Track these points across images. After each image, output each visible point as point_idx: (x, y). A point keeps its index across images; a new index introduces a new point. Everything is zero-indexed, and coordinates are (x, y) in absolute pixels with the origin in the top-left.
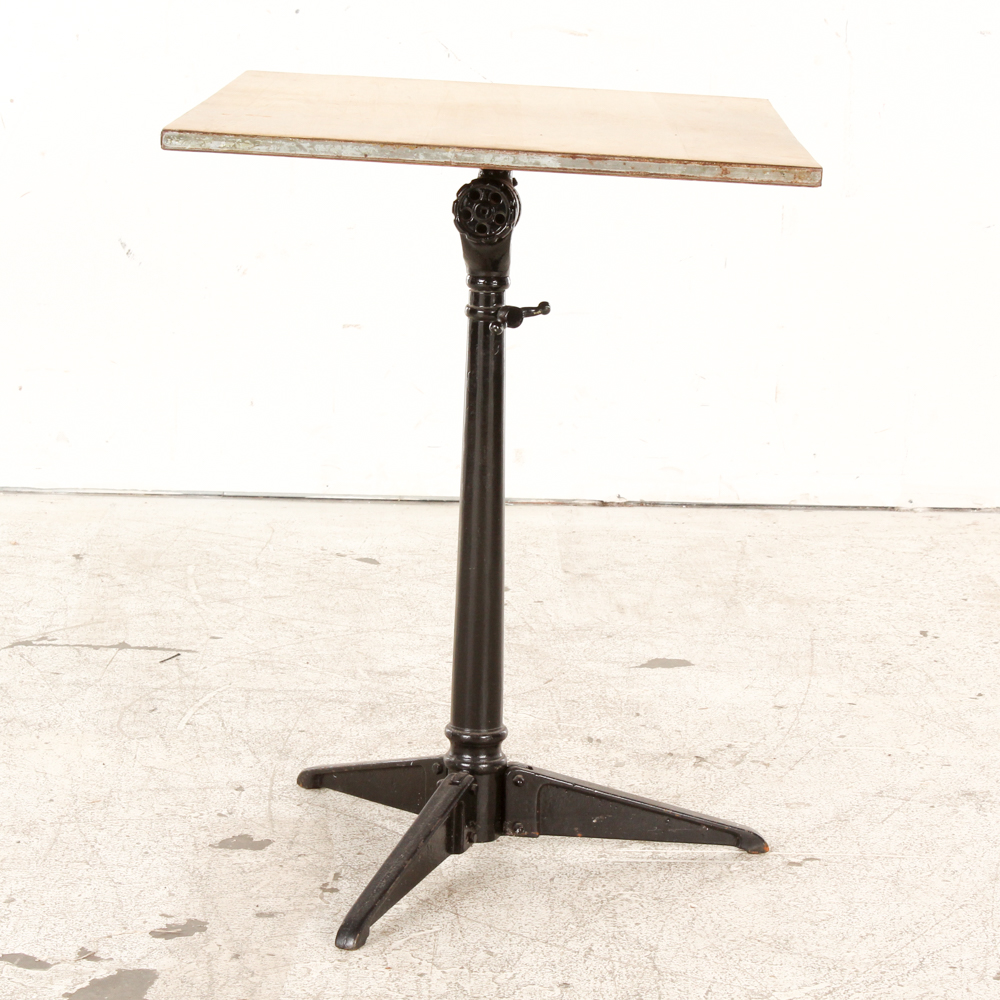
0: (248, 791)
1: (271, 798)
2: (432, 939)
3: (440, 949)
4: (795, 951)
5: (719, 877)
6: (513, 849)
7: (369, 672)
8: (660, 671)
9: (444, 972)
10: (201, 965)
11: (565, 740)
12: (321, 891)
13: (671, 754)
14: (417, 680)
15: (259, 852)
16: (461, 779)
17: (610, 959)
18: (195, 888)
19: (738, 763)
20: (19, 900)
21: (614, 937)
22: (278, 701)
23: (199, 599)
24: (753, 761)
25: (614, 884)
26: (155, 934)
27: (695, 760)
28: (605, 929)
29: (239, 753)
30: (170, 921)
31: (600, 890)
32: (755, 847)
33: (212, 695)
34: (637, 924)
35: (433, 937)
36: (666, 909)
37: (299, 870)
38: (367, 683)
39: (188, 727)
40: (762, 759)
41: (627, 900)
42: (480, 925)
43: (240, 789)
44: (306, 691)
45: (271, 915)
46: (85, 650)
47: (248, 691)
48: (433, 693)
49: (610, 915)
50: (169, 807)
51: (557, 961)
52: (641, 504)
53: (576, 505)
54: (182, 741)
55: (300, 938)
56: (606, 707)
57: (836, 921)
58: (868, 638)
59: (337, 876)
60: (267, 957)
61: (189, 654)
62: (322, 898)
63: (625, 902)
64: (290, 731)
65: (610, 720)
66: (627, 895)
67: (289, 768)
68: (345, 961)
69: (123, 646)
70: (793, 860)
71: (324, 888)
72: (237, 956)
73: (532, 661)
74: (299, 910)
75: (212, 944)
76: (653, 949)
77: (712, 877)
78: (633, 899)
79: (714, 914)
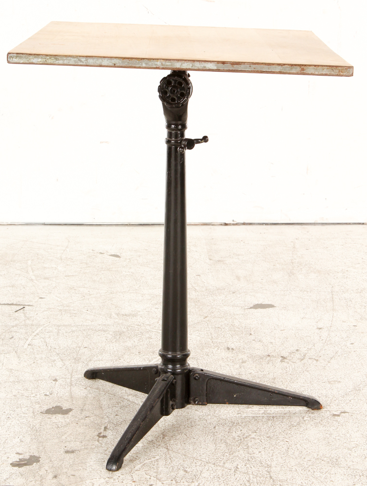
0: (60, 381)
1: (71, 385)
2: (156, 464)
3: (160, 469)
4: (342, 466)
5: (299, 424)
6: (193, 411)
7: (118, 314)
8: (260, 310)
9: (163, 483)
10: (37, 483)
11: (216, 349)
12: (98, 437)
13: (269, 356)
14: (141, 318)
15: (66, 416)
16: (167, 378)
17: (247, 473)
18: (34, 437)
19: (302, 360)
21: (248, 460)
22: (73, 331)
23: (33, 278)
24: (310, 358)
25: (246, 429)
26: (13, 465)
27: (281, 358)
28: (244, 455)
29: (54, 361)
30: (21, 457)
31: (239, 433)
32: (316, 407)
33: (40, 329)
34: (260, 452)
35: (156, 463)
36: (274, 443)
37: (86, 426)
38: (117, 320)
39: (30, 346)
40: (314, 357)
41: (254, 438)
42: (180, 455)
43: (56, 380)
44: (87, 326)
45: (73, 452)
47: (59, 326)
48: (150, 325)
49: (246, 447)
50: (20, 391)
51: (221, 475)
52: (244, 224)
53: (213, 225)
54: (27, 354)
55: (88, 465)
56: (235, 331)
57: (360, 448)
58: (359, 291)
59: (106, 428)
60: (71, 477)
61: (29, 307)
62: (98, 441)
63: (252, 440)
64: (80, 347)
65: (237, 337)
66: (253, 435)
67: (80, 368)
68: (111, 478)
70: (335, 413)
71: (99, 435)
72: (55, 477)
73: (197, 307)
74: (87, 449)
75: (43, 470)
76: (269, 466)
77: (295, 424)
78: (257, 437)
79: (298, 445)
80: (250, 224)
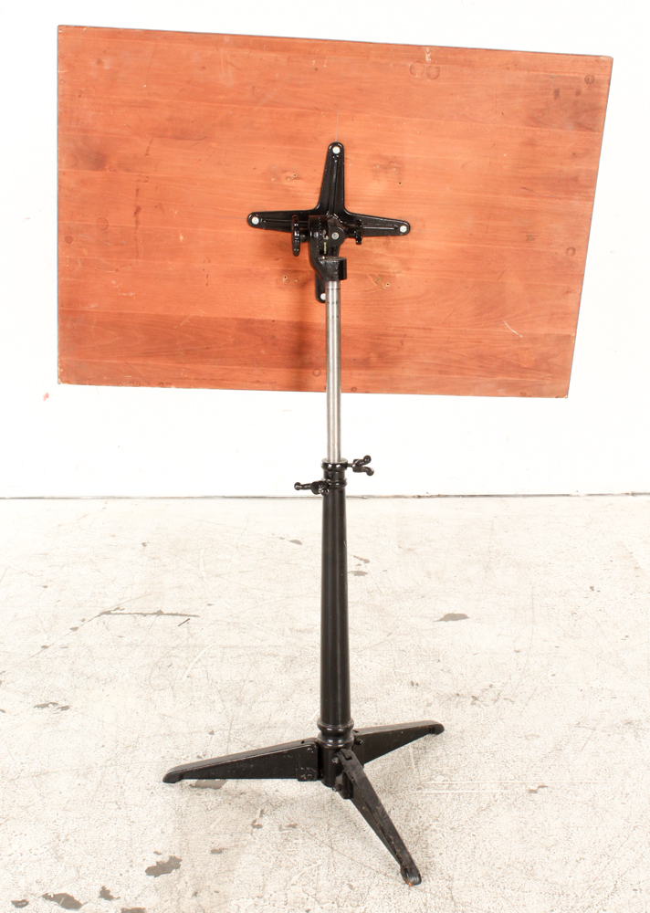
0: (217, 734)
1: (229, 741)
3: (320, 883)
7: (291, 630)
8: (451, 623)
9: (322, 908)
10: (173, 903)
11: (398, 684)
12: (251, 828)
13: (458, 695)
15: (218, 792)
18: (177, 825)
19: (496, 701)
20: (72, 840)
21: (427, 867)
22: (239, 656)
23: (204, 574)
24: (505, 699)
25: (426, 816)
26: (149, 872)
27: (472, 699)
29: (214, 702)
30: (159, 859)
31: (418, 820)
33: (202, 652)
34: (441, 854)
35: (317, 872)
36: (458, 839)
37: (240, 808)
38: (290, 639)
39: (188, 679)
40: (509, 697)
41: (435, 830)
42: (345, 858)
44: (256, 647)
45: (220, 851)
46: (139, 617)
47: (224, 648)
49: (425, 845)
52: (439, 497)
53: (405, 498)
54: (184, 692)
55: (236, 873)
56: (421, 655)
57: (560, 846)
58: (563, 593)
59: (262, 813)
60: (214, 894)
61: (195, 618)
62: (251, 834)
63: (433, 833)
64: (244, 681)
65: (423, 666)
66: (434, 825)
69: (160, 613)
70: (532, 788)
71: (253, 825)
72: (196, 893)
73: (380, 618)
74: (237, 846)
75: (182, 882)
76: (451, 879)
77: (485, 806)
78: (438, 829)
79: (487, 843)
80: (446, 496)
